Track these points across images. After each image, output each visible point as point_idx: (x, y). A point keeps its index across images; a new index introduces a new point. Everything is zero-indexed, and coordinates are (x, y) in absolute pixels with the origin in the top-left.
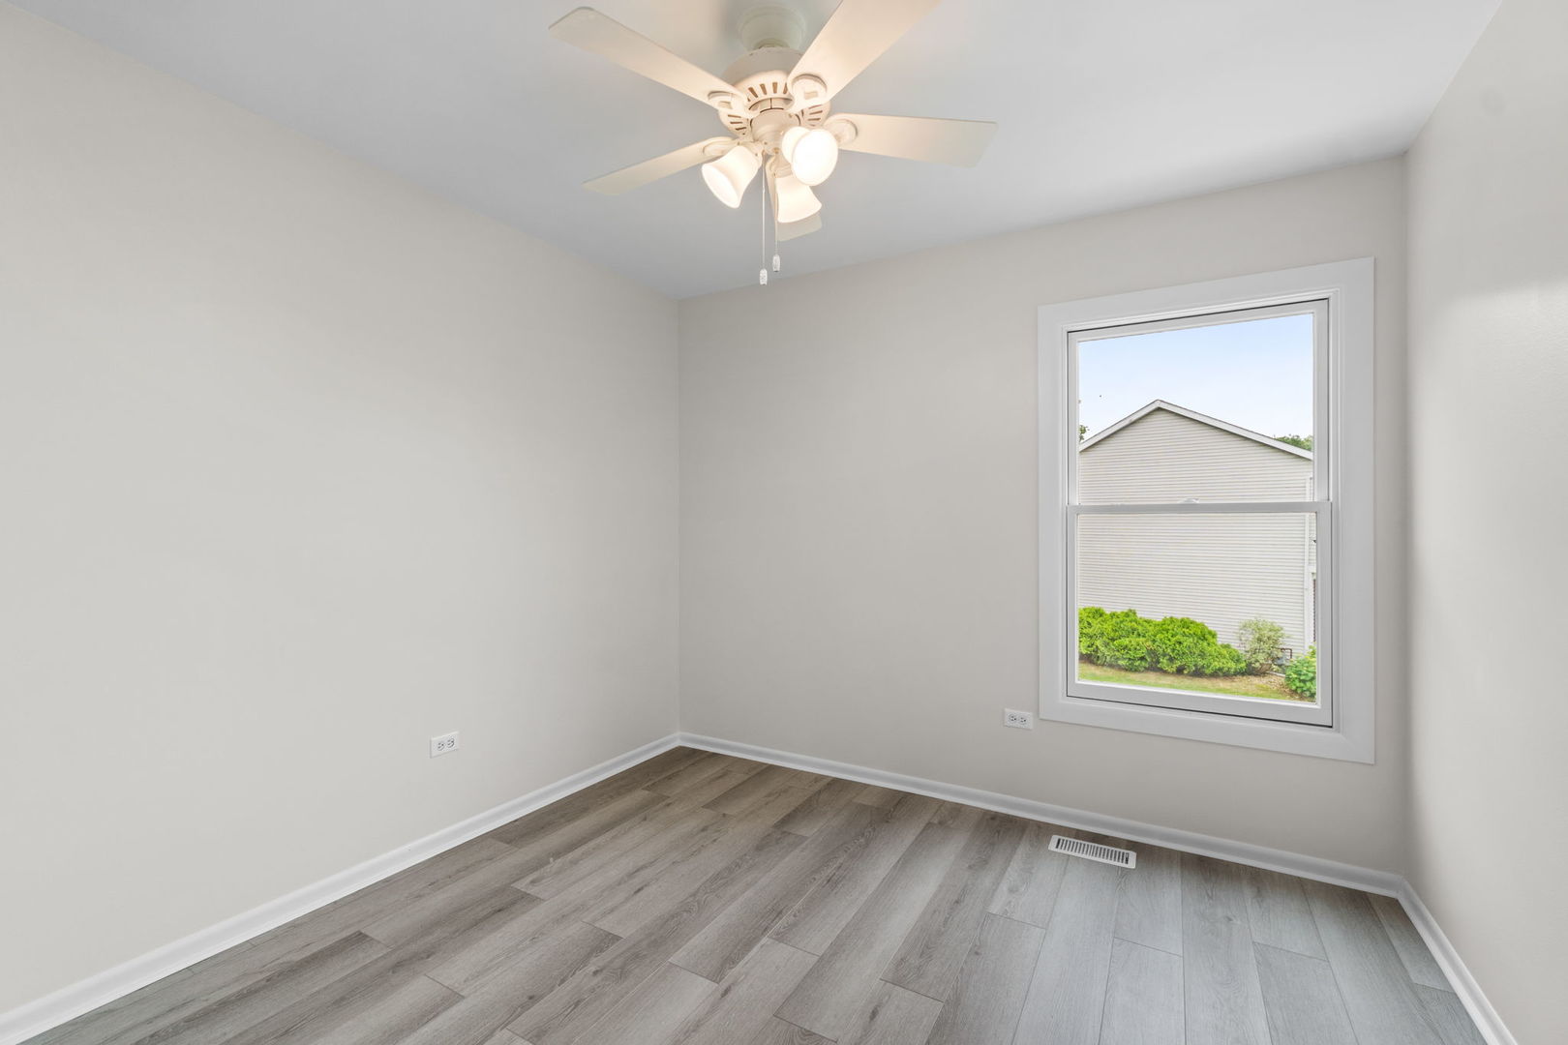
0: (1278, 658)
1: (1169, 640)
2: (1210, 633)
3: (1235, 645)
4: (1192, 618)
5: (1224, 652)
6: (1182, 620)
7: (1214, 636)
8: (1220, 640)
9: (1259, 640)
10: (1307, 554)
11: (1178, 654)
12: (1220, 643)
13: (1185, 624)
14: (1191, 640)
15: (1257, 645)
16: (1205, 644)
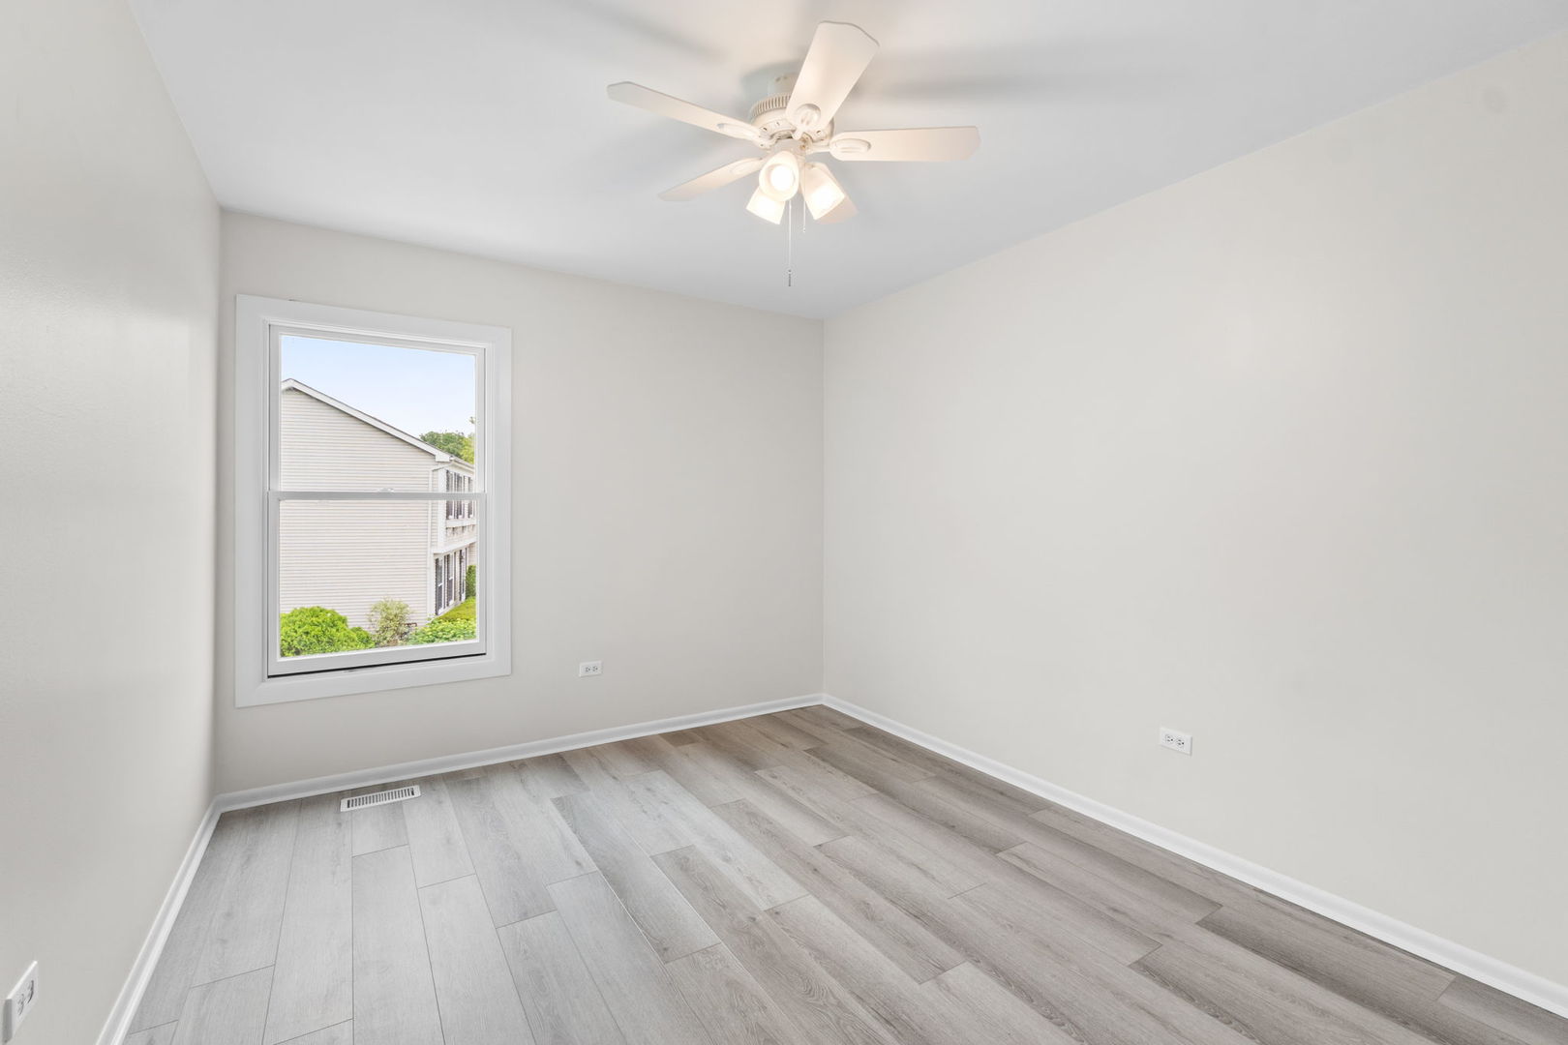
0: (405, 633)
1: (296, 632)
2: (340, 619)
3: (365, 627)
4: (322, 606)
5: (354, 635)
6: (312, 609)
7: (344, 621)
8: (352, 624)
9: (387, 618)
10: (429, 537)
11: (305, 645)
12: (350, 627)
13: (315, 613)
14: (320, 628)
15: (385, 624)
16: (334, 630)
